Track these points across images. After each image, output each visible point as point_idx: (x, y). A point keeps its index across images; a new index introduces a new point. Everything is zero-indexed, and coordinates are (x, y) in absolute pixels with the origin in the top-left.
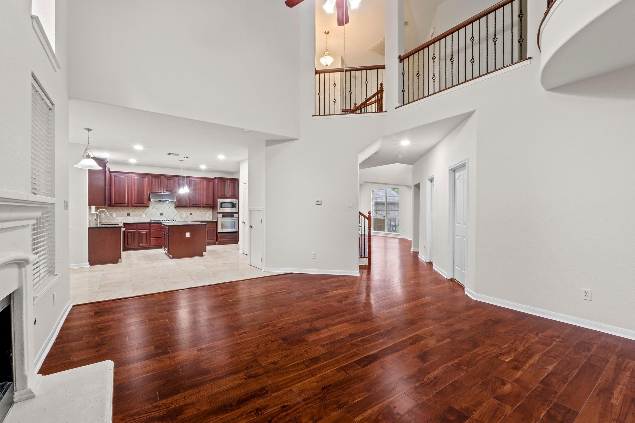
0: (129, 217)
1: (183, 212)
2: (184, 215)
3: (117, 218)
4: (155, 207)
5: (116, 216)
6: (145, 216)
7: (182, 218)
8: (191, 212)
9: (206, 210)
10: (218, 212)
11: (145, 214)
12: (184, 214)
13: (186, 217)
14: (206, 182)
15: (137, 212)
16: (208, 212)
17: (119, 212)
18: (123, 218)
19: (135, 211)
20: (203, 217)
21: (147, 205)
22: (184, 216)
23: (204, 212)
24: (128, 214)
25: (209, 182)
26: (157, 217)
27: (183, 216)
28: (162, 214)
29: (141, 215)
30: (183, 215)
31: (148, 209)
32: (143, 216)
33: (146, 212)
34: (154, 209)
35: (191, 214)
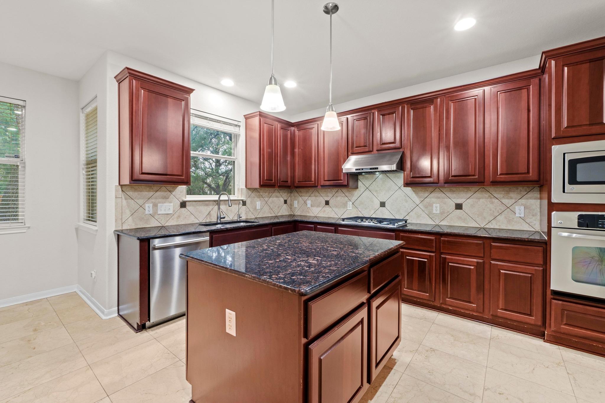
0: (327, 208)
1: (434, 200)
2: (436, 208)
3: (312, 208)
4: (370, 188)
5: (312, 206)
6: (352, 207)
7: (430, 215)
8: (459, 201)
9: (512, 195)
10: (552, 201)
11: (351, 203)
12: (438, 205)
13: (442, 213)
14: (505, 91)
15: (339, 198)
16: (523, 201)
17: (314, 198)
18: (320, 209)
19: (337, 197)
20: (501, 218)
21: (344, 184)
22: (438, 212)
23: (505, 201)
24: (327, 203)
25: (520, 89)
26: (372, 212)
27: (434, 212)
28: (383, 204)
29: (345, 205)
30: (434, 209)
31: (357, 193)
32: (348, 206)
33: (354, 199)
34: (367, 193)
35: (459, 207)
